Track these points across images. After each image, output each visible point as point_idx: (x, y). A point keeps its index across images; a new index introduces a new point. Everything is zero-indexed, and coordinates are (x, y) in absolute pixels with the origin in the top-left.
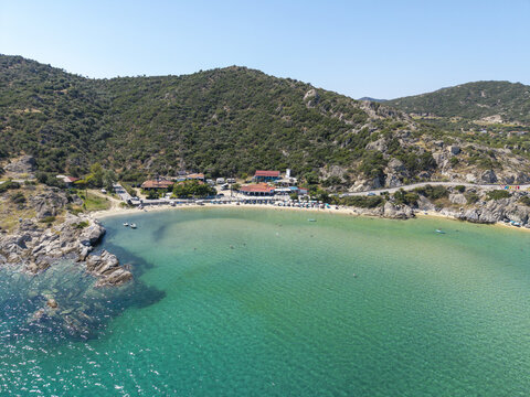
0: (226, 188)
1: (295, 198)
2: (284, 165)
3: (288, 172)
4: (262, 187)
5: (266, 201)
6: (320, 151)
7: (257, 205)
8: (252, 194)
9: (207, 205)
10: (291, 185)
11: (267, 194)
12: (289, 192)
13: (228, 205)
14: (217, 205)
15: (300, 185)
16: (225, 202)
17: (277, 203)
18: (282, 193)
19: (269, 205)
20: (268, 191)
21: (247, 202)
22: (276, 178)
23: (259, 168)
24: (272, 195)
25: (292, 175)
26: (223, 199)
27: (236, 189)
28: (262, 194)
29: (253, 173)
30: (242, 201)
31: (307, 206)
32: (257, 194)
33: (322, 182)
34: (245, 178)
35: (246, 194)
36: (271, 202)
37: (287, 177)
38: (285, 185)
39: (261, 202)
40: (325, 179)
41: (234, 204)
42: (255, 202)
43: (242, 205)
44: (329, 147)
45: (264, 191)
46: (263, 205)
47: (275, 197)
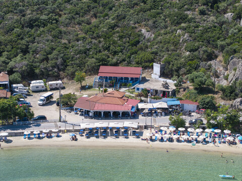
0: (48, 101)
1: (178, 124)
2: (146, 54)
3: (157, 68)
4: (113, 99)
5: (126, 130)
6: (206, 30)
7: (110, 140)
8: (97, 115)
10: (165, 94)
11: (125, 115)
14: (35, 141)
15: (182, 94)
17: (147, 134)
18: (152, 113)
19: (132, 140)
20: (127, 107)
21: (91, 133)
22: (135, 81)
24: (134, 114)
25: (163, 74)
26: (45, 128)
27: (67, 103)
28: (116, 115)
30: (81, 132)
32: (107, 115)
34: (81, 80)
35: (86, 114)
36: (137, 134)
37: (155, 80)
38: (156, 95)
39: (117, 133)
40: (224, 83)
41: (66, 137)
42: (105, 133)
43: (83, 140)
45: (121, 109)
46: (121, 140)
47: (142, 120)
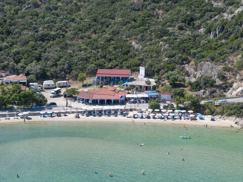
0: (57, 94)
1: (155, 107)
2: (136, 60)
3: (142, 70)
4: (108, 92)
5: (116, 112)
6: (183, 42)
7: (104, 118)
8: (95, 102)
9: (35, 118)
10: (147, 88)
11: (116, 102)
12: (146, 100)
13: (63, 118)
14: (48, 119)
15: (161, 88)
16: (59, 115)
17: (131, 114)
18: (136, 101)
19: (120, 118)
20: (117, 97)
21: (90, 113)
22: (125, 79)
23: (101, 66)
24: (123, 102)
25: (147, 75)
26: (55, 110)
27: (71, 95)
28: (109, 102)
29: (93, 73)
30: (83, 113)
31: (173, 118)
32: (102, 102)
33: (191, 84)
34: (82, 79)
35: (86, 102)
36: (124, 113)
37: (141, 78)
38: (140, 89)
39: (109, 113)
40: (193, 80)
41: (71, 117)
42: (100, 113)
43: (83, 118)
44: (195, 37)
45: (112, 98)
46: (112, 118)
47: (128, 106)
